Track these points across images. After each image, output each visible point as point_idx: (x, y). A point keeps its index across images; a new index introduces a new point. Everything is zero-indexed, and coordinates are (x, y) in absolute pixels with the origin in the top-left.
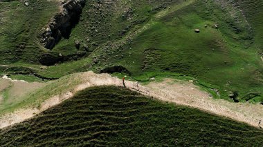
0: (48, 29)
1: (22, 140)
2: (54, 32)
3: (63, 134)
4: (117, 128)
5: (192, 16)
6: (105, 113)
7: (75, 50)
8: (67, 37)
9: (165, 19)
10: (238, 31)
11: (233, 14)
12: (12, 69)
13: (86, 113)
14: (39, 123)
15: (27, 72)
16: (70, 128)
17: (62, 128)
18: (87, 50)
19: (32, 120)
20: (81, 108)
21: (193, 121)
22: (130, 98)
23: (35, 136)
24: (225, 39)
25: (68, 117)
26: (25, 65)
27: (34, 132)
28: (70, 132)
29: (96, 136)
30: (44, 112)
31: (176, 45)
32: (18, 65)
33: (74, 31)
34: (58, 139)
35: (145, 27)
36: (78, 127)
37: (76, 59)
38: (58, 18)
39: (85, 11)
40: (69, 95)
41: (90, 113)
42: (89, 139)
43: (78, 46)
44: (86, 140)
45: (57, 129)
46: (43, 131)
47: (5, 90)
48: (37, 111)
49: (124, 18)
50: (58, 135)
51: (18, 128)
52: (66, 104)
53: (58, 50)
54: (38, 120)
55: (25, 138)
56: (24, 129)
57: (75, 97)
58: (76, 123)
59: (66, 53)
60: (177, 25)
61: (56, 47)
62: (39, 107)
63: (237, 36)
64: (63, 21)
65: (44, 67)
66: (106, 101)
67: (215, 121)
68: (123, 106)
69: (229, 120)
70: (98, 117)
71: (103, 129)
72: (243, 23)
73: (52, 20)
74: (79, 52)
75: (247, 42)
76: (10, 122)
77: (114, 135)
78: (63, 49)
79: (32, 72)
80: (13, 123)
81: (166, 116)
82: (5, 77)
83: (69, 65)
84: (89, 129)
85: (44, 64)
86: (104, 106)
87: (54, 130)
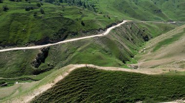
0: (35, 60)
1: (48, 100)
2: (38, 61)
3: (68, 92)
4: (91, 85)
5: (90, 49)
6: (85, 79)
7: (48, 67)
8: (44, 62)
9: (81, 51)
10: (107, 52)
11: (104, 46)
12: (20, 79)
13: (77, 81)
14: (55, 89)
15: (28, 79)
16: (71, 89)
17: (67, 90)
18: (53, 66)
19: (52, 88)
20: (74, 79)
21: (120, 76)
22: (94, 71)
23: (55, 96)
24: (103, 55)
25: (69, 84)
26: (26, 76)
27: (54, 94)
28: (72, 91)
29: (84, 91)
30: (57, 84)
31: (87, 59)
32: (23, 77)
33: (46, 59)
34: (66, 96)
35: (74, 55)
36: (74, 88)
37: (49, 70)
38: (39, 55)
39: (50, 51)
40: (66, 74)
41: (78, 81)
42: (81, 93)
43: (49, 65)
44: (79, 93)
45: (65, 91)
46: (59, 93)
47: (18, 88)
48: (53, 84)
49: (66, 52)
50: (66, 93)
51: (46, 94)
52: (66, 78)
53: (41, 67)
54: (55, 88)
55: (50, 98)
56: (49, 93)
57: (70, 74)
58: (73, 86)
59: (44, 69)
60: (85, 52)
61: (39, 67)
62: (53, 82)
63: (107, 54)
64: (41, 56)
65: (35, 76)
66: (84, 74)
67: (129, 74)
68: (92, 75)
69: (134, 73)
70: (82, 81)
71: (86, 86)
72: (108, 49)
73: (37, 56)
74: (50, 67)
75: (111, 55)
76: (40, 91)
77: (91, 88)
78: (43, 67)
79: (30, 79)
80: (42, 92)
81: (110, 76)
82: (17, 83)
83: (46, 73)
84: (80, 88)
85: (35, 75)
86: (83, 76)
87: (63, 91)
